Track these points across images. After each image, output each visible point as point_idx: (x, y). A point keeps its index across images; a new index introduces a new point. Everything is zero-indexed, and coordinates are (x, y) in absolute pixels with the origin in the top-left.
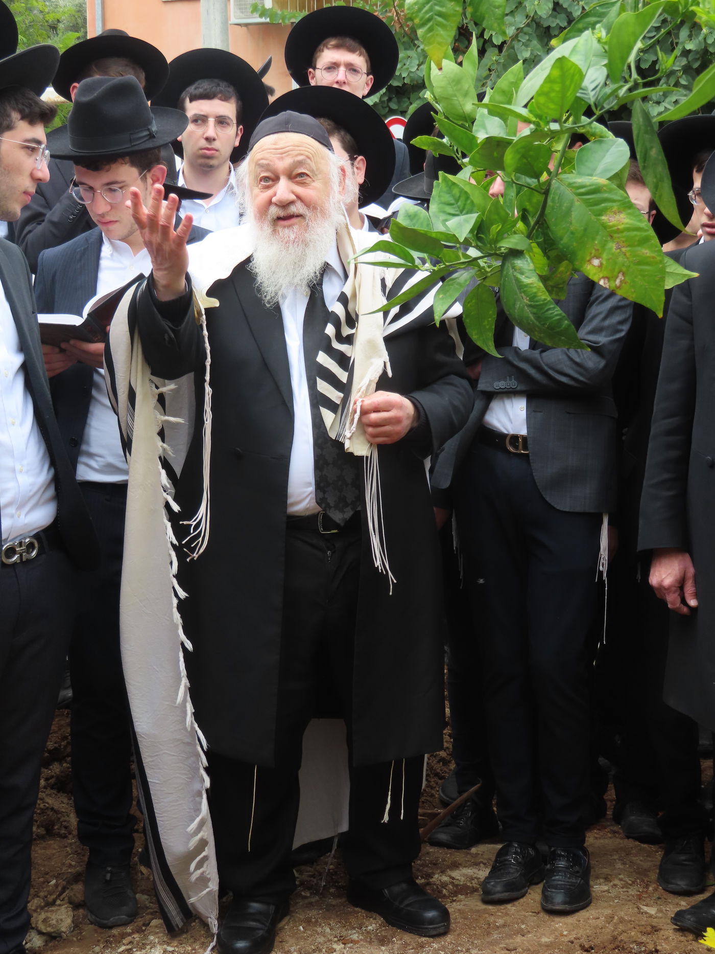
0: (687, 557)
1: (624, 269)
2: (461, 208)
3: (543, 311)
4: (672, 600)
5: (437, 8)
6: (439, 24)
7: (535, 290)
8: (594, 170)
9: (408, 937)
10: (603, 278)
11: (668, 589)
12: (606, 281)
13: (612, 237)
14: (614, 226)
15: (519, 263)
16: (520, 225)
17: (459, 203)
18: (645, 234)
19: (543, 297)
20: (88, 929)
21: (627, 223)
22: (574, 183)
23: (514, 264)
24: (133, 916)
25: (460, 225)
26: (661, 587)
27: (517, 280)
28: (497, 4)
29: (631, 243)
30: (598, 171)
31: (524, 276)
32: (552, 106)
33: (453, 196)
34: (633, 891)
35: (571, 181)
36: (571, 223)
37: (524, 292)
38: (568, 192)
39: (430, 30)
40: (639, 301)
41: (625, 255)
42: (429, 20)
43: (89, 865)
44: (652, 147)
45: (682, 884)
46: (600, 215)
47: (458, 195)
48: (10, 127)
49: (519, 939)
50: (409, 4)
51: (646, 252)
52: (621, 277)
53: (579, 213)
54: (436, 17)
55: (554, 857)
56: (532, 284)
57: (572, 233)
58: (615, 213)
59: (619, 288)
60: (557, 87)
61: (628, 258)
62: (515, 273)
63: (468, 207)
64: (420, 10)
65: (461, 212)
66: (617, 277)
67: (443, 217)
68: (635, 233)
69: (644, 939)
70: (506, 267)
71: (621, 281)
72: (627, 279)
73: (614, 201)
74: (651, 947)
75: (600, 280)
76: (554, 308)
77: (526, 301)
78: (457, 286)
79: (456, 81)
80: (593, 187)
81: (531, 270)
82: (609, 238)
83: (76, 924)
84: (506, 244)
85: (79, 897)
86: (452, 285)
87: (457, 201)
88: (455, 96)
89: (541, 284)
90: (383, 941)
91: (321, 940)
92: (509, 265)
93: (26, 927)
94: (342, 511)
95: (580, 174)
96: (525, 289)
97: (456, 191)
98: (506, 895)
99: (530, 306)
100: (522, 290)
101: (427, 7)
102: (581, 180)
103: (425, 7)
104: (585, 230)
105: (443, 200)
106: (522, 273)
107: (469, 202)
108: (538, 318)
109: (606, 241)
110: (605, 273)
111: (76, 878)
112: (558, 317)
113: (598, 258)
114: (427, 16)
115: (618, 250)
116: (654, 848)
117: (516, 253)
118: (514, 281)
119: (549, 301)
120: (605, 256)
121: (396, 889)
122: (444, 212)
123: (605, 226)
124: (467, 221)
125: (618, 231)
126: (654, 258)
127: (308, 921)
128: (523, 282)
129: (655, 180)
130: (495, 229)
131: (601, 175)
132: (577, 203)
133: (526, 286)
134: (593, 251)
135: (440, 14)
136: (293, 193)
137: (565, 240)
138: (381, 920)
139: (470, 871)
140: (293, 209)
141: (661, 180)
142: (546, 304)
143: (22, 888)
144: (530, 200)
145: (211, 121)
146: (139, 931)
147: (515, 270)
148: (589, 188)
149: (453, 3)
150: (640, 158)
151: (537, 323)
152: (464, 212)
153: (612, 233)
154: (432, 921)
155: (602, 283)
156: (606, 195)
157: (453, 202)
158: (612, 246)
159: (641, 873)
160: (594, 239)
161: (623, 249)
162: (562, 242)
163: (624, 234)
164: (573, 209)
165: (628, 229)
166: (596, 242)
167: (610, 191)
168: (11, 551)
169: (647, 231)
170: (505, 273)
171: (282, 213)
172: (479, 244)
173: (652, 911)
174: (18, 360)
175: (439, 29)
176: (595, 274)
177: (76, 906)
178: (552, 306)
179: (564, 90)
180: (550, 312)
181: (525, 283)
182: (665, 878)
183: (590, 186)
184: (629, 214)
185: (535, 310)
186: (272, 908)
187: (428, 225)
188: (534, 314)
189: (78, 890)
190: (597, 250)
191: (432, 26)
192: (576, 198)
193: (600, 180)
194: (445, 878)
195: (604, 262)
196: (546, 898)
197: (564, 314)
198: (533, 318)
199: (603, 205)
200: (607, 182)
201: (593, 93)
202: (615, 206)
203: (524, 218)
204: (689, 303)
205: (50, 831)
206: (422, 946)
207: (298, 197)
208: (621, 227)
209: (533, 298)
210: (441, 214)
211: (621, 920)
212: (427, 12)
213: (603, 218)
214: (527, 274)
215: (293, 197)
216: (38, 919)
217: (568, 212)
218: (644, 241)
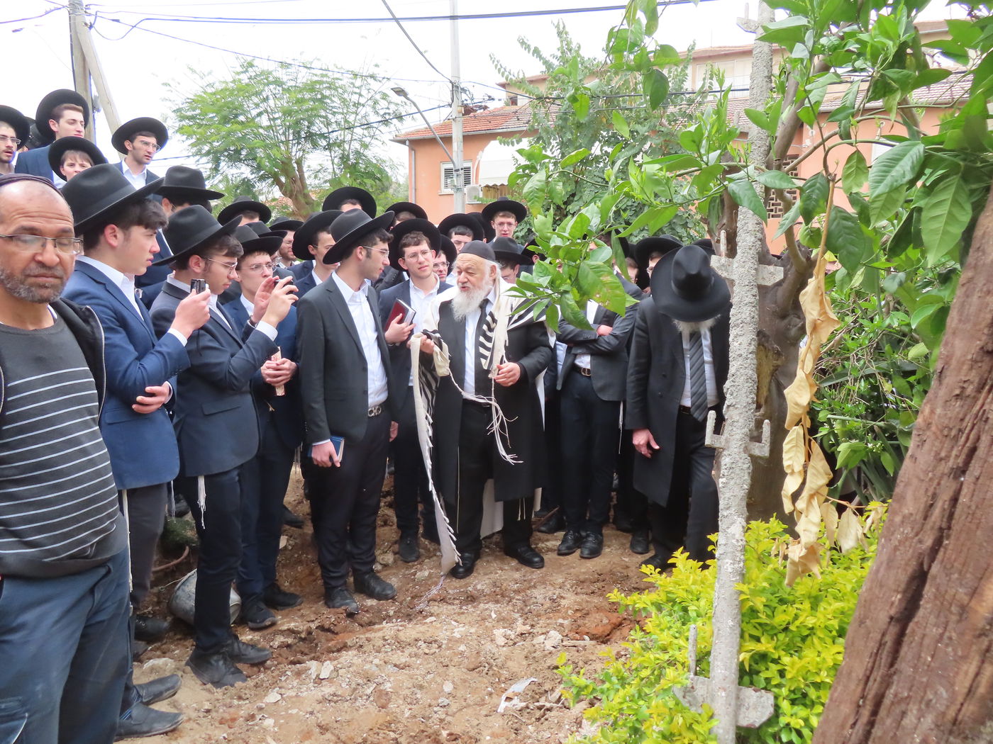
1: (609, 299)
3: (577, 315)
6: (536, 201)
8: (598, 259)
9: (528, 569)
11: (642, 445)
13: (604, 286)
14: (605, 281)
15: (567, 296)
16: (568, 281)
17: (544, 272)
19: (577, 309)
20: (400, 563)
21: (610, 280)
24: (418, 558)
25: (544, 281)
27: (567, 303)
29: (612, 288)
30: (600, 260)
31: (569, 301)
32: (578, 233)
33: (542, 269)
34: (619, 552)
35: (589, 263)
36: (588, 280)
37: (569, 307)
38: (587, 268)
39: (533, 203)
41: (610, 293)
42: (532, 199)
43: (401, 537)
45: (639, 550)
46: (600, 277)
47: (544, 269)
48: (375, 244)
49: (572, 570)
51: (618, 292)
53: (591, 276)
55: (588, 536)
56: (573, 304)
57: (588, 284)
58: (606, 276)
63: (547, 274)
65: (545, 275)
66: (606, 302)
68: (614, 284)
69: (623, 571)
70: (563, 298)
71: (608, 303)
72: (610, 302)
73: (606, 271)
74: (626, 574)
77: (570, 311)
78: (543, 305)
79: (544, 224)
80: (597, 266)
81: (572, 299)
83: (395, 561)
84: (562, 289)
85: (397, 550)
88: (544, 230)
89: (576, 304)
90: (517, 570)
91: (493, 569)
93: (374, 561)
95: (592, 260)
98: (566, 551)
99: (571, 313)
101: (532, 194)
102: (592, 263)
104: (594, 283)
107: (548, 272)
108: (575, 318)
109: (602, 287)
111: (396, 542)
113: (598, 294)
115: (607, 291)
116: (628, 535)
117: (566, 292)
118: (565, 303)
120: (601, 293)
121: (523, 549)
123: (601, 281)
124: (547, 279)
127: (488, 561)
128: (569, 303)
130: (558, 282)
132: (591, 272)
133: (570, 305)
134: (597, 291)
135: (536, 197)
136: (467, 278)
137: (586, 287)
138: (517, 561)
139: (554, 543)
140: (466, 285)
142: (578, 312)
143: (373, 545)
144: (572, 271)
146: (420, 564)
147: (566, 299)
149: (542, 193)
153: (604, 284)
154: (537, 562)
156: (602, 269)
157: (541, 272)
158: (605, 289)
159: (623, 544)
161: (609, 291)
163: (609, 285)
164: (589, 274)
165: (611, 283)
166: (598, 288)
167: (604, 268)
168: (371, 411)
170: (562, 300)
171: (462, 285)
172: (552, 288)
173: (627, 560)
174: (375, 335)
177: (395, 553)
179: (582, 227)
182: (632, 547)
184: (611, 277)
186: (473, 556)
187: (532, 281)
188: (573, 316)
189: (396, 547)
190: (599, 291)
191: (533, 201)
192: (590, 270)
193: (601, 263)
194: (543, 545)
195: (601, 296)
196: (582, 552)
199: (601, 273)
200: (603, 264)
201: (595, 227)
202: (606, 274)
203: (570, 278)
205: (385, 523)
206: (533, 572)
207: (469, 280)
208: (608, 282)
209: (572, 309)
211: (614, 563)
212: (531, 196)
215: (466, 280)
216: (379, 558)
217: (587, 276)
218: (618, 287)
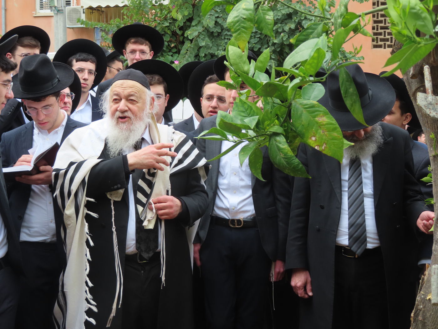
0: (308, 273)
1: (326, 142)
2: (249, 113)
3: (290, 160)
4: (300, 293)
5: (242, 24)
6: (243, 32)
7: (286, 151)
8: (310, 97)
10: (317, 145)
11: (299, 288)
12: (318, 147)
13: (320, 127)
14: (320, 123)
15: (278, 138)
16: (277, 121)
17: (248, 111)
18: (335, 126)
19: (290, 154)
21: (327, 121)
22: (303, 103)
23: (276, 139)
25: (251, 121)
26: (296, 287)
27: (278, 147)
28: (269, 23)
29: (329, 130)
30: (312, 98)
31: (281, 145)
32: (312, 69)
33: (245, 108)
35: (301, 102)
36: (302, 121)
37: (282, 152)
38: (300, 107)
39: (239, 34)
40: (332, 156)
41: (326, 135)
42: (239, 30)
44: (350, 88)
46: (315, 117)
47: (247, 107)
50: (229, 22)
51: (335, 134)
52: (324, 145)
53: (305, 117)
54: (242, 28)
56: (285, 148)
57: (303, 125)
58: (321, 117)
59: (324, 150)
60: (315, 61)
61: (327, 137)
62: (277, 143)
63: (252, 113)
64: (234, 25)
65: (249, 115)
66: (323, 145)
67: (240, 117)
68: (330, 126)
70: (271, 141)
71: (325, 147)
72: (327, 146)
73: (321, 111)
75: (315, 146)
76: (295, 159)
77: (282, 156)
78: (249, 149)
79: (241, 57)
80: (311, 105)
81: (284, 142)
82: (319, 128)
84: (271, 130)
86: (247, 148)
87: (247, 110)
88: (240, 63)
89: (289, 148)
92: (273, 139)
94: (148, 253)
95: (304, 99)
96: (282, 150)
97: (246, 106)
99: (284, 158)
100: (280, 151)
101: (237, 24)
102: (305, 102)
103: (236, 24)
104: (309, 124)
105: (240, 110)
106: (280, 143)
107: (252, 111)
108: (288, 163)
109: (318, 129)
110: (318, 144)
112: (297, 163)
113: (314, 137)
114: (238, 28)
115: (323, 133)
117: (276, 134)
118: (276, 147)
119: (293, 156)
120: (317, 136)
122: (241, 115)
123: (317, 123)
124: (254, 119)
125: (323, 125)
126: (339, 137)
128: (281, 147)
129: (351, 102)
130: (267, 123)
131: (313, 99)
132: (304, 112)
133: (282, 149)
134: (312, 134)
135: (244, 27)
136: (127, 107)
137: (300, 129)
140: (126, 114)
141: (355, 102)
142: (291, 157)
144: (280, 110)
145: (86, 71)
147: (277, 142)
148: (310, 105)
149: (249, 23)
150: (344, 92)
151: (287, 166)
152: (250, 116)
153: (320, 126)
155: (316, 148)
156: (317, 109)
157: (244, 111)
158: (320, 131)
160: (312, 128)
161: (325, 133)
162: (298, 129)
163: (326, 126)
164: (302, 115)
165: (327, 124)
166: (314, 130)
167: (319, 107)
169: (335, 125)
170: (271, 143)
171: (121, 115)
172: (258, 130)
175: (243, 34)
176: (313, 144)
178: (294, 158)
179: (318, 63)
180: (294, 161)
181: (282, 148)
183: (310, 104)
184: (327, 117)
185: (286, 160)
187: (232, 121)
188: (286, 162)
190: (314, 133)
191: (240, 32)
192: (304, 110)
193: (315, 102)
195: (317, 139)
197: (300, 162)
198: (285, 163)
199: (316, 113)
200: (317, 103)
201: (325, 63)
202: (321, 114)
203: (278, 119)
204: (306, 157)
207: (129, 109)
208: (324, 123)
209: (286, 154)
210: (239, 116)
212: (237, 26)
213: (316, 119)
214: (282, 144)
215: (127, 108)
217: (301, 116)
218: (334, 129)
